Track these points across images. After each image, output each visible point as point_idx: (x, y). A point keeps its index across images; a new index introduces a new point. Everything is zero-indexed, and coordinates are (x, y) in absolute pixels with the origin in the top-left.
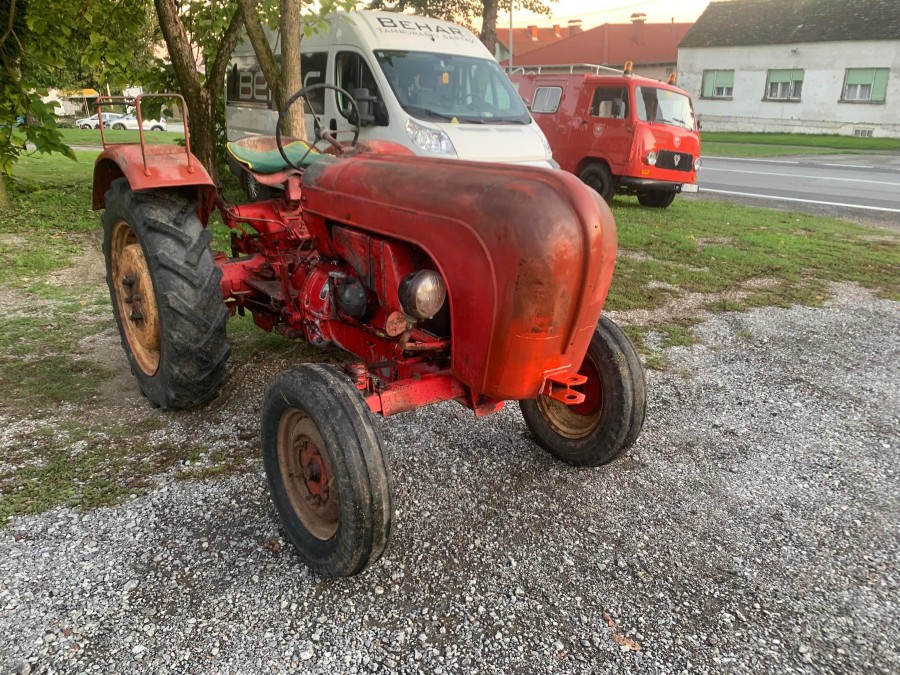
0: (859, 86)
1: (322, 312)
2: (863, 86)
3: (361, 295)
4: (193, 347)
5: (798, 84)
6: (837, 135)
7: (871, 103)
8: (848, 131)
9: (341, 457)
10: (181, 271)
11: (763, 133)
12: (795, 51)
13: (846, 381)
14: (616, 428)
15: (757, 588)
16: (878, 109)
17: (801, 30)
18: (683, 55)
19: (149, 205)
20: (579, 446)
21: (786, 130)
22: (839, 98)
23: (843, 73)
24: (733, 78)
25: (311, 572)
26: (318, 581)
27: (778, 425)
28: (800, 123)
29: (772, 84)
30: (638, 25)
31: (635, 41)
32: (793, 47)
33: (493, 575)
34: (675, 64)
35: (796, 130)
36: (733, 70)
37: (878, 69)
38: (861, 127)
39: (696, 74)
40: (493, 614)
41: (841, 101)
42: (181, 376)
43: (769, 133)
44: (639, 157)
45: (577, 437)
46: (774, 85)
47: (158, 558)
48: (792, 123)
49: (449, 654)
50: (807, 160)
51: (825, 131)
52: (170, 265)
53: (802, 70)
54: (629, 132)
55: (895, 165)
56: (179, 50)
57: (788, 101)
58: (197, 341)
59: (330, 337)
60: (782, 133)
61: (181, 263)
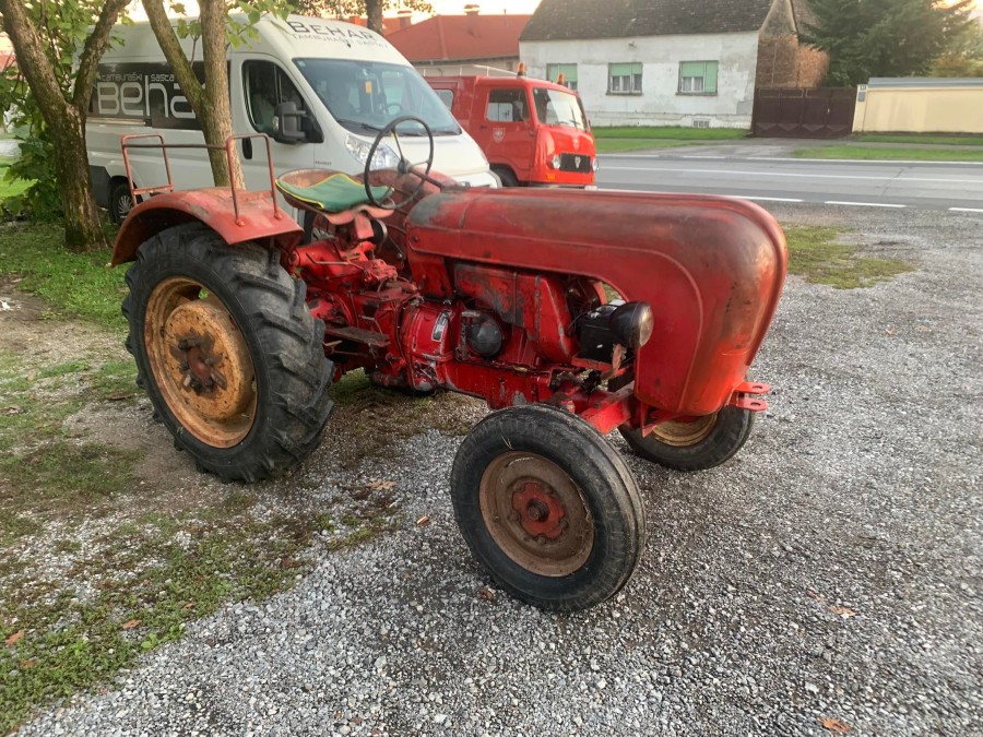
0: (693, 80)
1: (439, 354)
2: (696, 78)
3: (496, 332)
4: (305, 407)
5: (638, 77)
6: (678, 127)
7: (705, 94)
8: (687, 122)
9: (606, 490)
10: (291, 328)
11: (610, 128)
12: (632, 45)
13: (837, 361)
14: (737, 428)
15: (899, 547)
16: (712, 100)
17: (635, 24)
18: (525, 49)
19: (233, 258)
20: (693, 451)
21: (632, 123)
22: (676, 91)
23: (677, 66)
24: (576, 74)
25: (542, 611)
26: (555, 618)
27: (814, 406)
28: (643, 116)
29: (614, 78)
30: (473, 15)
31: (471, 33)
32: (630, 41)
33: (697, 580)
34: (517, 58)
35: (642, 123)
36: (575, 64)
37: (707, 62)
38: (699, 118)
39: (540, 68)
40: (724, 612)
41: (679, 94)
42: (290, 442)
43: (616, 127)
44: (543, 162)
45: (688, 444)
46: (616, 79)
47: (384, 631)
48: (637, 116)
49: (717, 653)
50: (665, 152)
51: (667, 123)
52: (278, 322)
53: (640, 63)
54: (532, 136)
55: (742, 154)
56: (33, 60)
57: (631, 94)
58: (309, 400)
59: (445, 379)
60: (629, 127)
61: (287, 319)
